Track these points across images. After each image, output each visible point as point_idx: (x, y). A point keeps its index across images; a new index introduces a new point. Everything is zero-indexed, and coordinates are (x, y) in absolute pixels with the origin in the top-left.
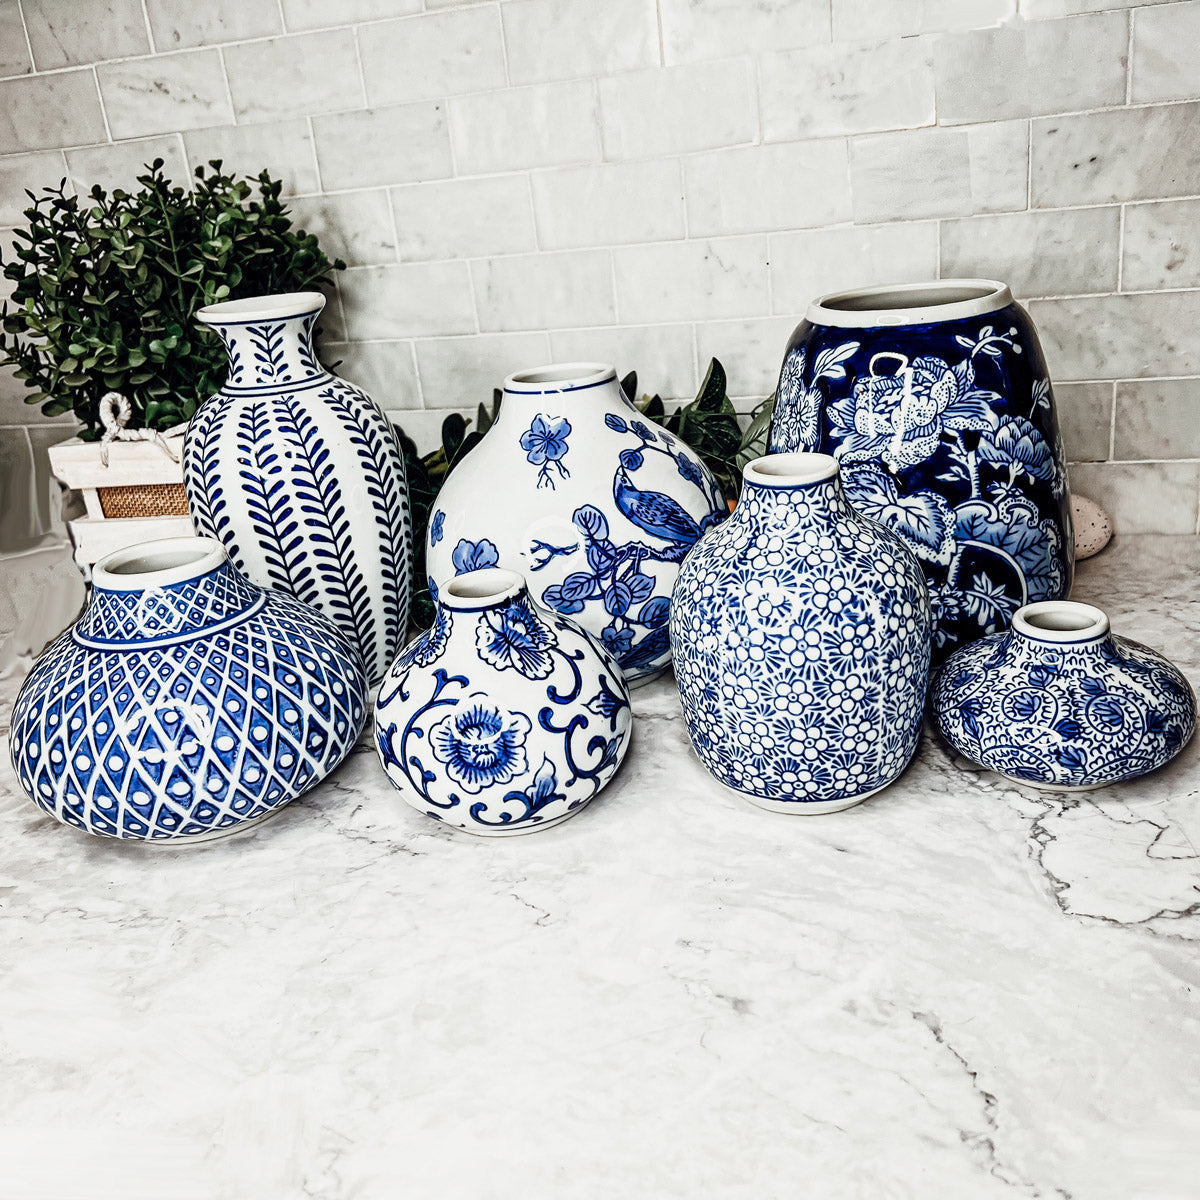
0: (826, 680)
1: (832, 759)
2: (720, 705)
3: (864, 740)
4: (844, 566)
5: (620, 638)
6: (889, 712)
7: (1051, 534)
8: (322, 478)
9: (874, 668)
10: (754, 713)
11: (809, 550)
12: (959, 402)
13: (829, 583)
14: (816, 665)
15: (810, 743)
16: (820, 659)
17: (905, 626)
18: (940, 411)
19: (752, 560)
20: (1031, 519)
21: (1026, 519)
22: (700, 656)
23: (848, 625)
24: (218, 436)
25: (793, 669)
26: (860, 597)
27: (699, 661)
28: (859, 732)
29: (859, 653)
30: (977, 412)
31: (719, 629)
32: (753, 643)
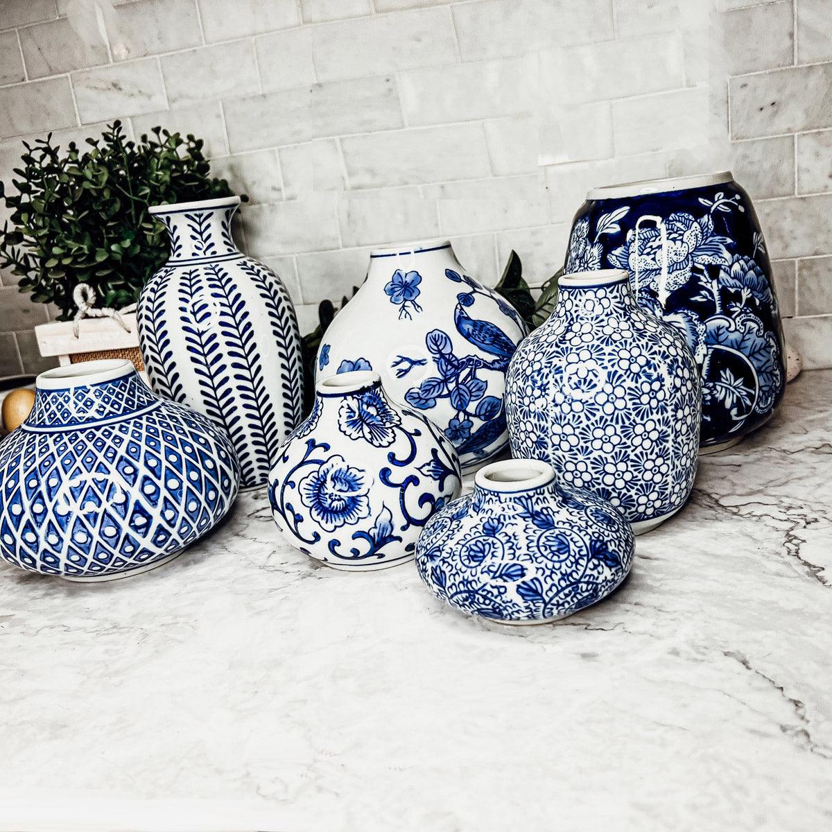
0: (630, 424)
1: (636, 487)
2: (549, 451)
3: (659, 472)
4: (639, 341)
5: (462, 428)
6: (677, 451)
7: (772, 343)
8: (240, 321)
9: (665, 415)
10: (576, 454)
11: (612, 330)
12: (704, 244)
13: (630, 352)
14: (622, 412)
15: (619, 475)
16: (625, 408)
17: (685, 385)
18: (690, 251)
19: (570, 340)
20: (758, 330)
21: (755, 330)
22: (532, 415)
23: (646, 382)
24: (164, 293)
25: (606, 417)
26: (653, 361)
27: (531, 419)
28: (655, 466)
29: (654, 403)
30: (717, 252)
31: (547, 392)
32: (575, 399)
